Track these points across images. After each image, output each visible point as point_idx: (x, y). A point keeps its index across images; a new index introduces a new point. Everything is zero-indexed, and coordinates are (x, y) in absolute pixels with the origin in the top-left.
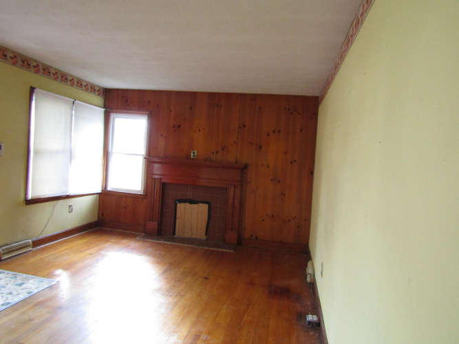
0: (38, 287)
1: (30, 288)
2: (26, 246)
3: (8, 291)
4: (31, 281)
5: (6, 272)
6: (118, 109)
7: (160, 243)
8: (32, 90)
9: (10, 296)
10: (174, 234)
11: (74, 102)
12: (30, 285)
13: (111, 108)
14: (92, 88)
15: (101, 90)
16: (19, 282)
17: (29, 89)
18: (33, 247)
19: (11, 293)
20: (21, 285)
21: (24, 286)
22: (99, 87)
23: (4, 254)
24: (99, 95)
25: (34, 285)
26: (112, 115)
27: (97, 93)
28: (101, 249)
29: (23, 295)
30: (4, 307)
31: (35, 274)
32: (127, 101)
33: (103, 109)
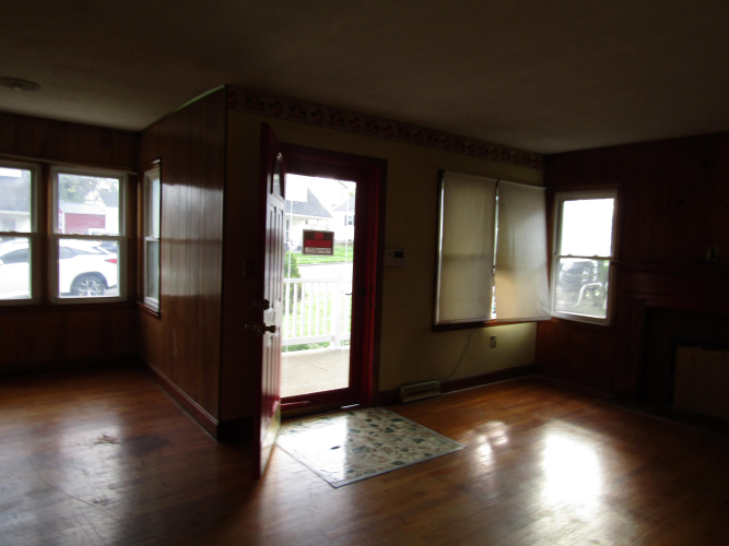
0: (438, 450)
1: (429, 449)
2: (432, 389)
3: (404, 447)
4: (432, 439)
5: (407, 420)
8: (440, 175)
9: (404, 454)
10: (671, 402)
11: (497, 183)
12: (430, 445)
14: (525, 158)
15: (539, 159)
16: (418, 437)
18: (442, 392)
19: (405, 450)
20: (419, 441)
21: (422, 444)
22: (535, 154)
23: (407, 395)
24: (536, 167)
25: (434, 445)
26: (558, 196)
27: (532, 164)
29: (419, 457)
30: (396, 467)
31: (439, 431)
33: (542, 189)
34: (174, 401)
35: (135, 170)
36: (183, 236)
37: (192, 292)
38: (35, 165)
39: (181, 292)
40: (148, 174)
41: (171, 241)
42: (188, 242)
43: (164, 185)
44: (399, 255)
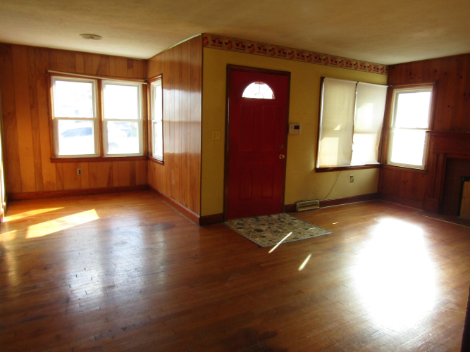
1: (312, 233)
2: (315, 204)
3: (299, 231)
4: (314, 228)
5: (300, 219)
6: (401, 84)
7: (438, 221)
8: (322, 79)
9: (299, 235)
10: (458, 214)
11: (357, 84)
12: (313, 231)
13: (394, 85)
14: (375, 68)
15: (385, 68)
16: (306, 227)
17: (319, 79)
18: (320, 207)
19: (300, 233)
20: (307, 229)
22: (382, 65)
23: (300, 207)
24: (382, 73)
26: (395, 91)
27: (380, 71)
28: (374, 217)
29: (307, 236)
31: (318, 225)
32: (411, 74)
33: (386, 87)
34: (173, 208)
35: (146, 82)
36: (177, 120)
37: (183, 151)
38: (94, 80)
39: (177, 152)
40: (153, 84)
41: (170, 122)
42: (180, 123)
43: (164, 90)
44: (297, 127)
